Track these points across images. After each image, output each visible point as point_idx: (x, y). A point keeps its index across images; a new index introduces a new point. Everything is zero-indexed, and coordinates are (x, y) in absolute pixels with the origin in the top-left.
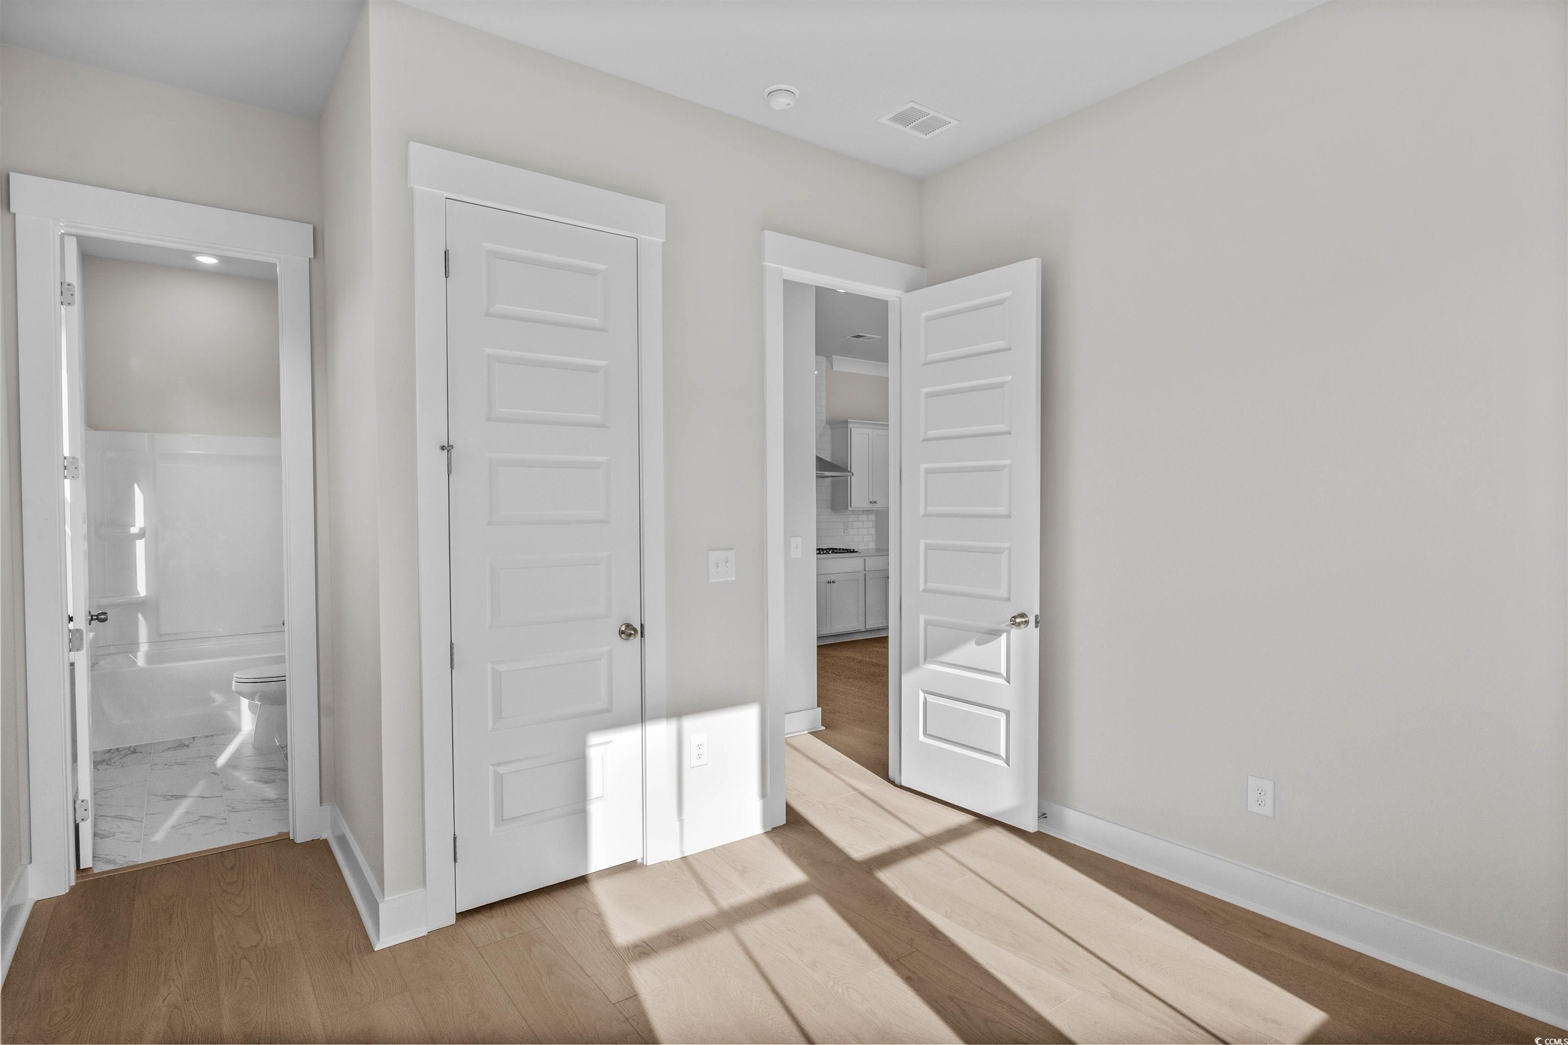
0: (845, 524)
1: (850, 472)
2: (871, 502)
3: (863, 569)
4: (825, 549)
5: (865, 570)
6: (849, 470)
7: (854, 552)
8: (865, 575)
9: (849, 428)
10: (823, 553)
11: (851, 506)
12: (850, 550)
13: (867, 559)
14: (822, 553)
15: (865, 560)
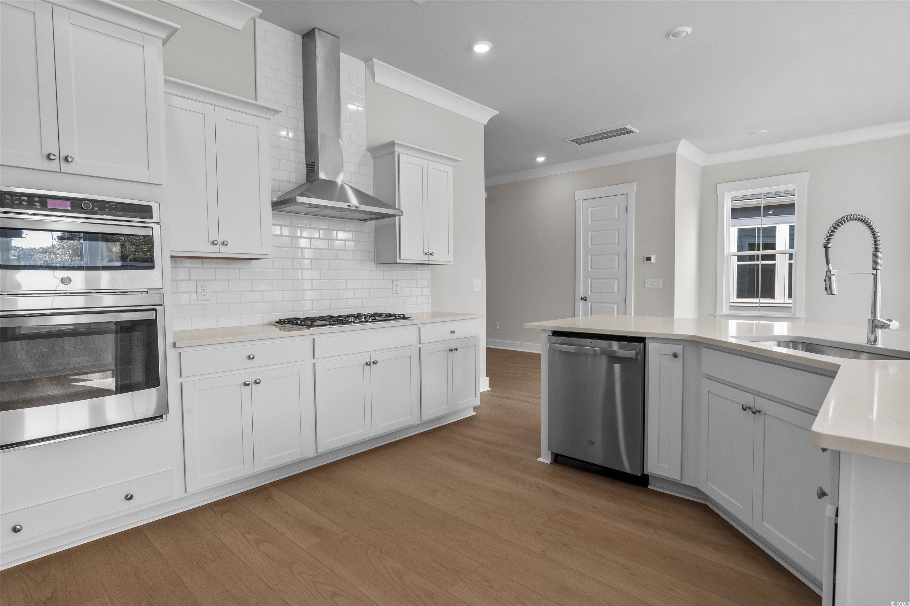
0: (394, 282)
1: (399, 209)
2: (426, 254)
3: (418, 342)
4: (364, 315)
5: (420, 343)
6: (397, 207)
7: (404, 318)
8: (420, 348)
9: (396, 154)
10: (360, 322)
11: (400, 258)
12: (399, 315)
13: (423, 328)
14: (357, 321)
15: (419, 328)
